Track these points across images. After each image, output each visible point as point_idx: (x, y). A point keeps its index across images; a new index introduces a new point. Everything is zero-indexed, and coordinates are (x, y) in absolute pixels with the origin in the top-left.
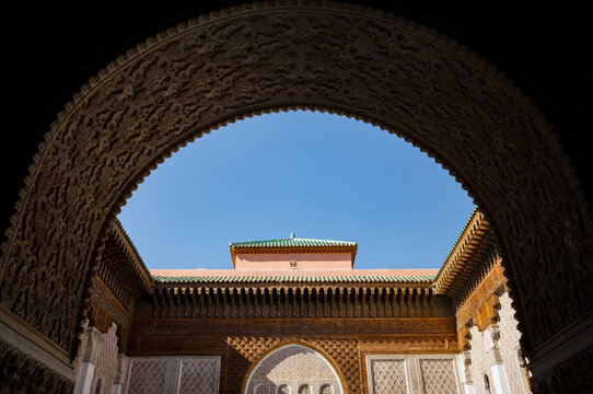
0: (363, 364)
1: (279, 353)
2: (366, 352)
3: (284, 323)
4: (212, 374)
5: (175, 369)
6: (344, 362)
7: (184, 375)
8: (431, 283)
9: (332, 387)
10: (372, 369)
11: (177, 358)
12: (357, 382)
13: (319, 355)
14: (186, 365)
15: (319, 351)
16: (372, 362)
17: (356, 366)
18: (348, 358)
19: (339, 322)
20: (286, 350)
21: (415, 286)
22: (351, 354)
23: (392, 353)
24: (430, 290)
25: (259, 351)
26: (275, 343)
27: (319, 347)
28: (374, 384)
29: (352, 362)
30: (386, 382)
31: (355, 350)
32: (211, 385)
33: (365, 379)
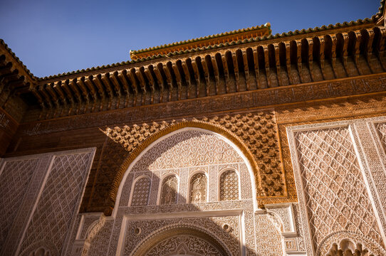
0: (283, 138)
1: (168, 140)
2: (286, 124)
3: (177, 106)
4: (84, 168)
5: (45, 166)
6: (253, 138)
7: (53, 172)
8: (375, 20)
9: (238, 173)
10: (297, 143)
11: (49, 155)
12: (274, 161)
13: (220, 136)
14: (58, 160)
15: (220, 131)
16: (297, 135)
17: (271, 141)
18: (258, 134)
19: (247, 96)
20: (177, 136)
21: (350, 29)
22: (264, 128)
23: (327, 120)
24: (377, 31)
25: (142, 138)
26: (163, 127)
27: (218, 125)
28: (302, 162)
29: (265, 137)
30: (321, 157)
31: (269, 123)
32: (80, 179)
33: (286, 156)
